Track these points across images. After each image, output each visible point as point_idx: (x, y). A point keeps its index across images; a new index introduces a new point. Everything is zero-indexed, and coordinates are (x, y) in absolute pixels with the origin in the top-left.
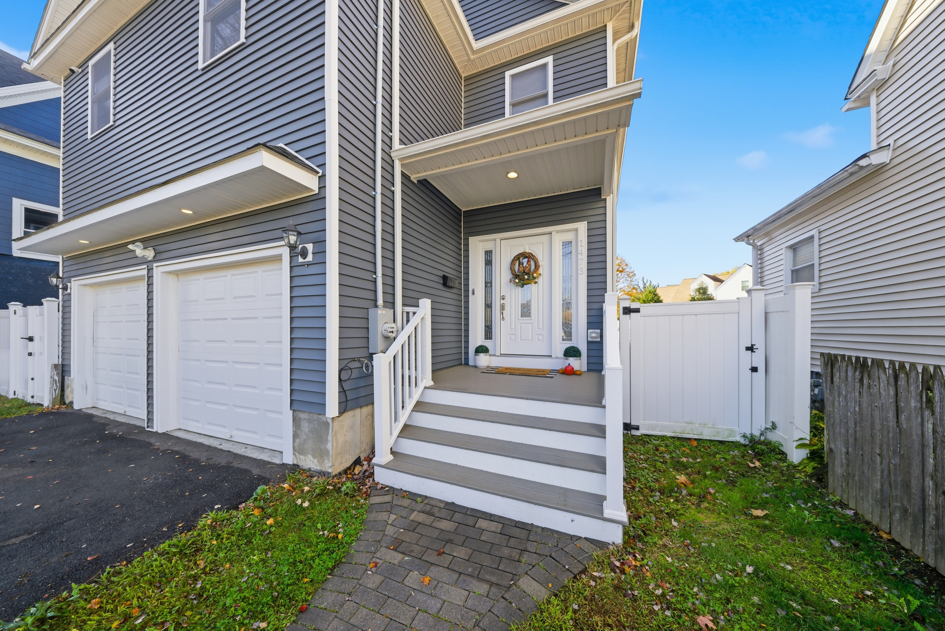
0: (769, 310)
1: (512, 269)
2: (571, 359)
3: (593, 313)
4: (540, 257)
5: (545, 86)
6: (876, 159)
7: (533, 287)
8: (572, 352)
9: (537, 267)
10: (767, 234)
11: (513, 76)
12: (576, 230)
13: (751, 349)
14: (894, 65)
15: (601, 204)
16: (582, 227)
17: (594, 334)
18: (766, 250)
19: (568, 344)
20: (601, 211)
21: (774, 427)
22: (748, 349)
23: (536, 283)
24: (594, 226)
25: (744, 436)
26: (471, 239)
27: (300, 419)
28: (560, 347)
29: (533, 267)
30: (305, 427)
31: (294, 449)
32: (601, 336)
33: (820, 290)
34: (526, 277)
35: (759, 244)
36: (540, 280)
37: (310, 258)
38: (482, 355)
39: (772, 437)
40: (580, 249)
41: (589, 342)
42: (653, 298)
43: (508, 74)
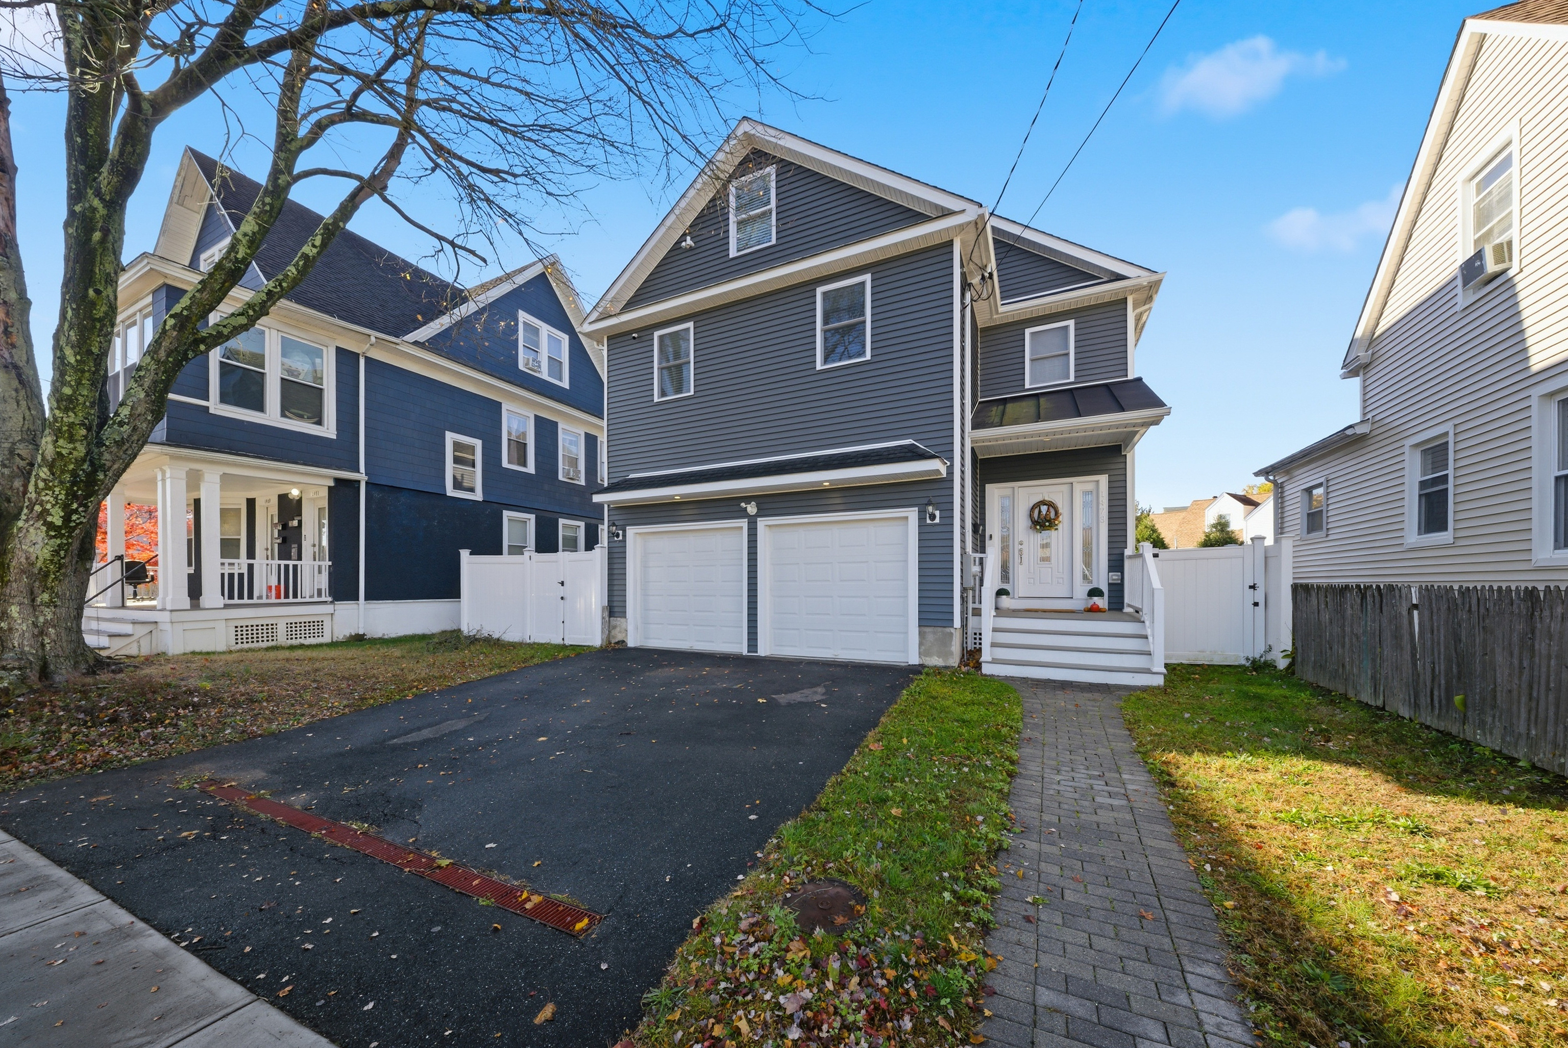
0: (1269, 555)
1: (1031, 516)
2: (1095, 598)
3: (1113, 557)
4: (1060, 506)
5: (1067, 346)
6: (1359, 430)
7: (1053, 533)
8: (1095, 592)
9: (1057, 513)
10: (1288, 472)
11: (1032, 334)
12: (1098, 482)
13: (1253, 587)
14: (1373, 354)
15: (1122, 460)
16: (1103, 479)
17: (1115, 576)
18: (1286, 488)
19: (1089, 587)
20: (1122, 466)
21: (1270, 649)
22: (1251, 587)
23: (1056, 529)
24: (1114, 478)
25: (1248, 659)
26: (988, 486)
27: (925, 632)
28: (1081, 590)
29: (1052, 515)
30: (930, 637)
31: (920, 653)
32: (1122, 579)
33: (1327, 535)
34: (1047, 524)
35: (1279, 481)
36: (1060, 527)
37: (937, 520)
38: (1004, 597)
39: (1269, 657)
40: (1101, 499)
41: (1110, 584)
42: (1150, 536)
43: (1028, 331)
